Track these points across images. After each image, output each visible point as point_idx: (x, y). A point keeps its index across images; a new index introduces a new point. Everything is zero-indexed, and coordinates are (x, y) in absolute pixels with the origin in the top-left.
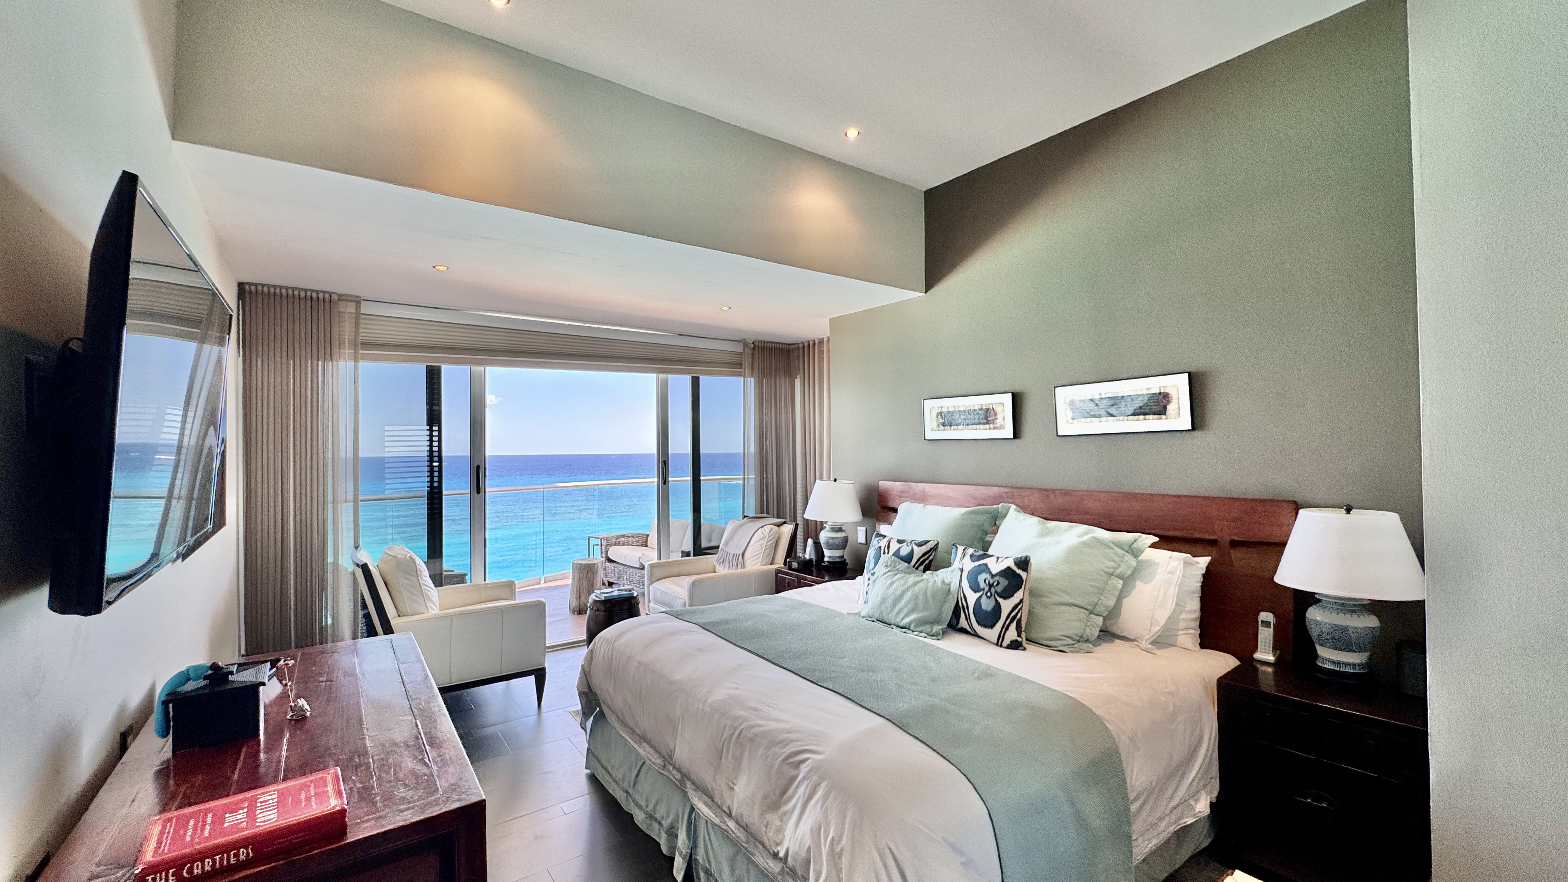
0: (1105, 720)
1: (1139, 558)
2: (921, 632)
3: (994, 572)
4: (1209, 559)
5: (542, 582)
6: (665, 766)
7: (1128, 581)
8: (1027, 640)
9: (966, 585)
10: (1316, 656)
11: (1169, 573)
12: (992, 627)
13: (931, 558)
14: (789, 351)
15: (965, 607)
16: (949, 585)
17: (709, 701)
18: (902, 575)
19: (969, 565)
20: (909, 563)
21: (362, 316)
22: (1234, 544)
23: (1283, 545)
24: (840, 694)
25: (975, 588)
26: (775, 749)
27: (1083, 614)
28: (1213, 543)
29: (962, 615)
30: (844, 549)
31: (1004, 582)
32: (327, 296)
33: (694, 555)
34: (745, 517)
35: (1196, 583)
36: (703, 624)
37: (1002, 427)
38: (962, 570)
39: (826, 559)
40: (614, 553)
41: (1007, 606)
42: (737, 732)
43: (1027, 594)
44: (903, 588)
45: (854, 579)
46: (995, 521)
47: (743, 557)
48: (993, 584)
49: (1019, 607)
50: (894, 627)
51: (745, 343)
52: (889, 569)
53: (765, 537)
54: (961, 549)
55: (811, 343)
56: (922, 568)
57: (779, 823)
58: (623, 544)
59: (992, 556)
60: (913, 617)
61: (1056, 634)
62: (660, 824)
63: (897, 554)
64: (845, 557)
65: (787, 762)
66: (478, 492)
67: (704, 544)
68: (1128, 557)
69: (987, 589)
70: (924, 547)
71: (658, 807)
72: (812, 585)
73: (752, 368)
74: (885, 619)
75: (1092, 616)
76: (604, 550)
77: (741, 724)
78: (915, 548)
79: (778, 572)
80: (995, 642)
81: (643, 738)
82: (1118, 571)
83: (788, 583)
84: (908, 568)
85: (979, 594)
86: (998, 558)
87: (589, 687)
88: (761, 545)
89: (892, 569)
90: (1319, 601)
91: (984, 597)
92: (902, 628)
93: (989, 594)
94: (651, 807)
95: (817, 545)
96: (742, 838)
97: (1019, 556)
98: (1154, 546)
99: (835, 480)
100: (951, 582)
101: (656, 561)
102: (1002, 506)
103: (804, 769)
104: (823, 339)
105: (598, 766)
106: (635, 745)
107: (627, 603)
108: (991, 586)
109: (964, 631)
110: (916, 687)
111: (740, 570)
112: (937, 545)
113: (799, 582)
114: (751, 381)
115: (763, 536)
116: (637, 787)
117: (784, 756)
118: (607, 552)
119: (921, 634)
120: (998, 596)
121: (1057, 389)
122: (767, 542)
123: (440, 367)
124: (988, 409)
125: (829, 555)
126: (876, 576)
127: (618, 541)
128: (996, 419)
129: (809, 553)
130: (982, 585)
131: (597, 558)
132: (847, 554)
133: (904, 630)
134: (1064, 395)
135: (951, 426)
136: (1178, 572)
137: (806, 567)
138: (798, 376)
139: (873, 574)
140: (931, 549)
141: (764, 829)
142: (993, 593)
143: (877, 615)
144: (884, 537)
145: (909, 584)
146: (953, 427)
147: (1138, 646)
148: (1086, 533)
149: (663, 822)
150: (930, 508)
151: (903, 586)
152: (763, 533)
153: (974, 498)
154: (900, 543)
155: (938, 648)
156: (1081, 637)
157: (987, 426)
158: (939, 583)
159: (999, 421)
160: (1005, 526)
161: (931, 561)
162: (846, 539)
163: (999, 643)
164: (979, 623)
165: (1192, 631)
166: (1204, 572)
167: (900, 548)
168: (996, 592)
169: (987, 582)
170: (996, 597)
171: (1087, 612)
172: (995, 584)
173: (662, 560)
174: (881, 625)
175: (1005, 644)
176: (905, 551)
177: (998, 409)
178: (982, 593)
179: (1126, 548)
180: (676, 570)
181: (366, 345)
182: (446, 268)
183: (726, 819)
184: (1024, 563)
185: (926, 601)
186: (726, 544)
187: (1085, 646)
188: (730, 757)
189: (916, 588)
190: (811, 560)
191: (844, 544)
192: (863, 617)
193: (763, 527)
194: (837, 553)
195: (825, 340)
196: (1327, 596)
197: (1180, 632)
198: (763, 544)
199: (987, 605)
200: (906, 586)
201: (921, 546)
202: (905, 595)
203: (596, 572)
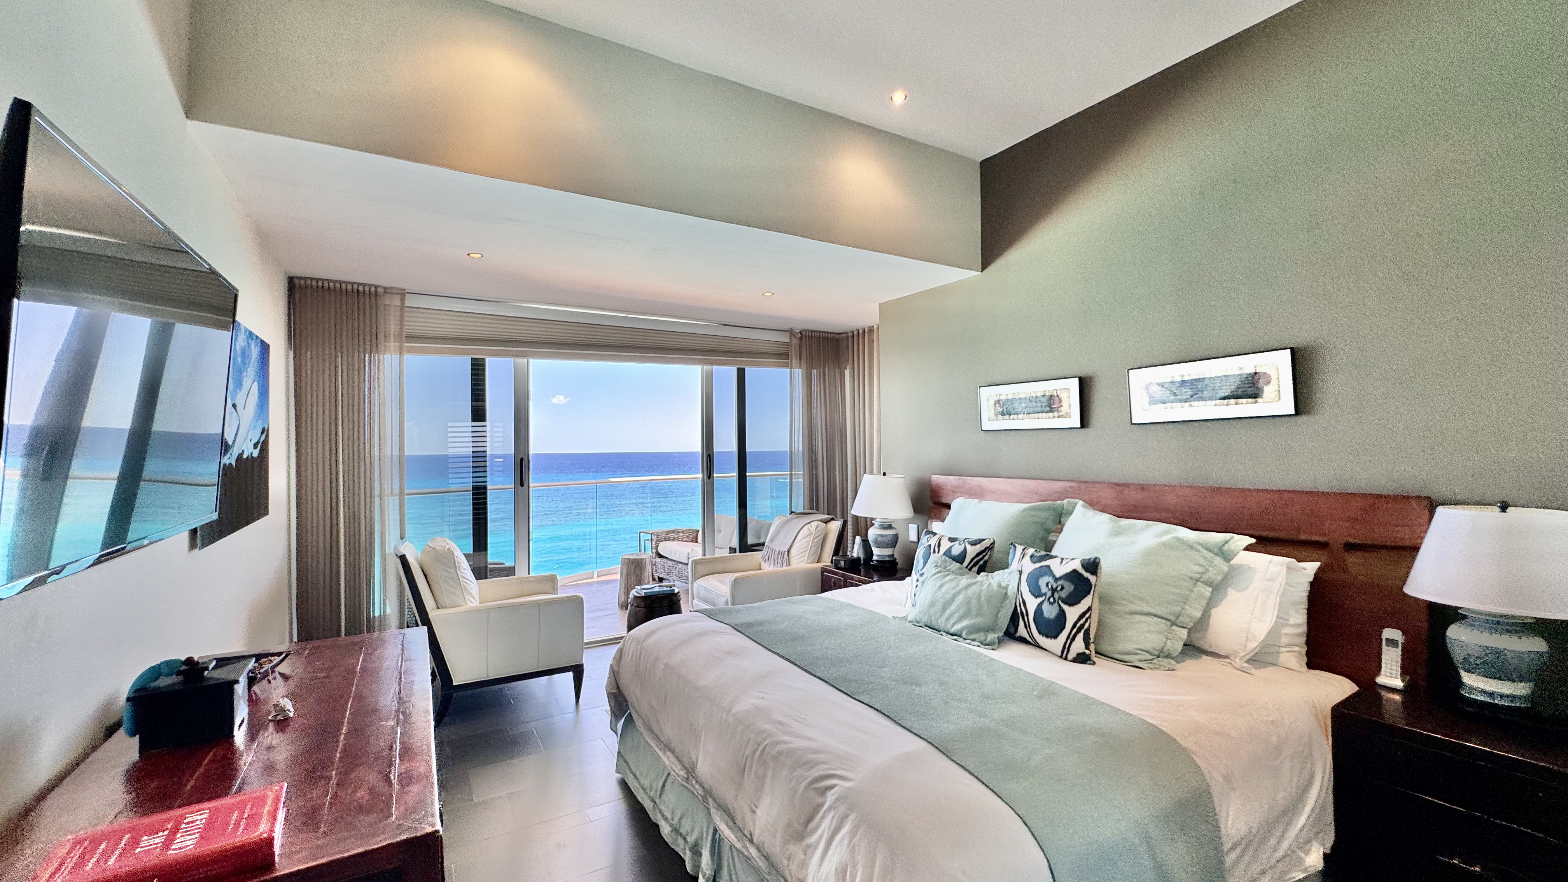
0: (1193, 753)
1: (1232, 562)
2: (974, 640)
3: (1058, 575)
4: (1318, 564)
5: (595, 576)
6: (688, 778)
7: (1218, 588)
8: (1096, 652)
9: (1025, 588)
10: (1460, 683)
11: (1268, 580)
12: (1055, 637)
13: (986, 558)
14: (838, 340)
15: (1025, 613)
16: (1006, 588)
17: (734, 711)
18: (954, 577)
19: (1029, 567)
20: (962, 564)
21: (407, 309)
22: (1350, 547)
23: (1415, 549)
24: (877, 710)
25: (1037, 593)
26: (800, 771)
27: (1163, 625)
28: (1322, 546)
29: (1021, 622)
30: (895, 547)
31: (1069, 587)
32: (373, 289)
33: (740, 552)
34: (792, 512)
35: (1302, 592)
36: (736, 625)
37: (1068, 415)
38: (1021, 572)
39: (875, 558)
40: (665, 548)
41: (1072, 613)
42: (760, 749)
43: (1096, 601)
44: (954, 591)
45: (904, 579)
46: (1059, 519)
47: (788, 554)
48: (1057, 588)
49: (1087, 615)
50: (944, 634)
51: (791, 332)
52: (939, 569)
53: (811, 534)
54: (1020, 548)
55: (861, 331)
56: (976, 569)
57: (802, 857)
58: (674, 540)
59: (1056, 557)
60: (965, 623)
61: (1130, 647)
62: (685, 839)
63: (948, 553)
64: (895, 556)
65: (813, 786)
66: (522, 485)
67: (750, 540)
68: (1218, 560)
69: (1049, 594)
70: (978, 546)
71: (683, 821)
72: (858, 585)
73: (800, 359)
74: (934, 624)
75: (1174, 627)
76: (654, 546)
77: (765, 739)
78: (969, 547)
79: (824, 570)
80: (1059, 654)
81: (668, 747)
82: (1205, 577)
83: (834, 583)
84: (960, 568)
85: (1040, 600)
86: (1062, 559)
87: (618, 688)
88: (807, 542)
89: (942, 569)
90: (1464, 617)
91: (1046, 603)
92: (953, 635)
93: (1052, 600)
94: (676, 820)
95: (865, 542)
96: (764, 867)
97: (1088, 557)
98: (1249, 548)
99: (885, 474)
100: (1008, 585)
101: (700, 557)
102: (1068, 502)
103: (831, 797)
104: (873, 327)
105: (628, 771)
106: (660, 753)
107: (667, 600)
108: (1054, 590)
109: (1023, 640)
110: (964, 705)
111: (785, 568)
112: (993, 543)
113: (845, 581)
114: (799, 373)
115: (809, 532)
116: (663, 797)
117: (810, 779)
118: (657, 547)
119: (973, 643)
120: (1062, 602)
121: (1131, 372)
122: (813, 539)
123: (484, 360)
124: (1051, 396)
125: (878, 553)
126: (924, 576)
127: (669, 537)
128: (1062, 406)
129: (856, 551)
130: (1044, 589)
131: (647, 554)
132: (897, 553)
133: (955, 637)
134: (1138, 378)
135: (1010, 415)
136: (1280, 579)
137: (854, 566)
138: (848, 367)
139: (922, 575)
140: (986, 548)
141: (785, 862)
142: (1057, 599)
143: (925, 620)
144: (935, 534)
145: (961, 587)
146: (1012, 417)
147: (1231, 664)
148: (1167, 532)
149: (688, 839)
150: (987, 504)
151: (954, 588)
152: (809, 530)
153: (1036, 494)
154: (951, 542)
155: (993, 659)
156: (1161, 652)
157: (1051, 414)
158: (995, 587)
159: (1064, 409)
160: (1071, 524)
161: (986, 562)
162: (896, 538)
163: (1064, 655)
164: (1040, 632)
165: (1297, 649)
166: (1311, 579)
167: (951, 547)
168: (1060, 598)
169: (1050, 587)
170: (1060, 603)
171: (1169, 623)
172: (1059, 589)
173: (707, 556)
174: (929, 631)
175: (1070, 657)
176: (957, 550)
177: (1063, 395)
178: (1044, 598)
179: (1216, 550)
180: (720, 567)
181: (411, 338)
182: (480, 256)
183: (748, 844)
184: (1093, 566)
185: (980, 607)
186: (772, 540)
187: (1165, 662)
188: (753, 774)
189: (969, 591)
190: (859, 559)
191: (894, 542)
192: (910, 622)
193: (809, 523)
194: (887, 552)
195: (875, 327)
196: (1473, 612)
197: (1283, 649)
198: (810, 540)
199: (1050, 612)
200: (957, 589)
201: (975, 544)
202: (956, 599)
203: (645, 567)
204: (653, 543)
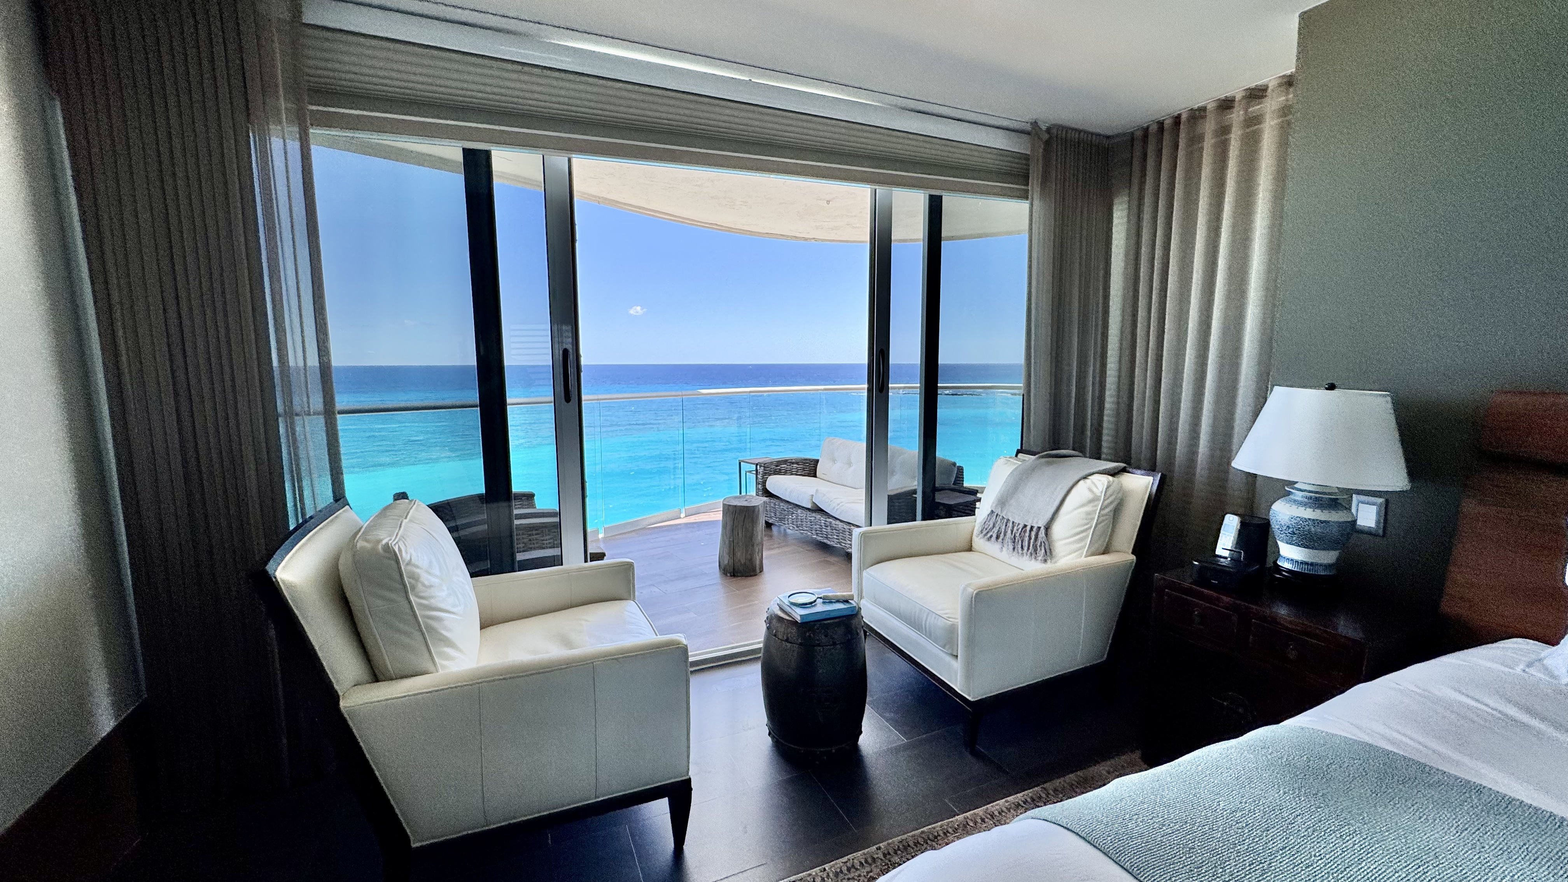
5: (683, 515)
14: (1107, 149)
39: (1284, 565)
40: (775, 483)
47: (1046, 534)
51: (1032, 131)
53: (1095, 499)
58: (785, 473)
66: (568, 399)
76: (760, 480)
88: (1088, 513)
99: (1332, 387)
107: (841, 629)
115: (1091, 496)
118: (764, 483)
122: (1101, 509)
123: (488, 154)
125: (1296, 557)
127: (779, 468)
131: (754, 495)
152: (1090, 490)
181: (321, 93)
191: (1344, 538)
193: (1085, 478)
198: (1095, 511)
203: (757, 517)
204: (760, 476)
